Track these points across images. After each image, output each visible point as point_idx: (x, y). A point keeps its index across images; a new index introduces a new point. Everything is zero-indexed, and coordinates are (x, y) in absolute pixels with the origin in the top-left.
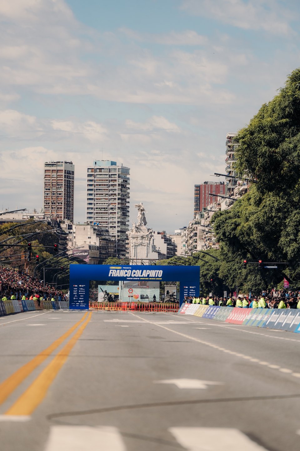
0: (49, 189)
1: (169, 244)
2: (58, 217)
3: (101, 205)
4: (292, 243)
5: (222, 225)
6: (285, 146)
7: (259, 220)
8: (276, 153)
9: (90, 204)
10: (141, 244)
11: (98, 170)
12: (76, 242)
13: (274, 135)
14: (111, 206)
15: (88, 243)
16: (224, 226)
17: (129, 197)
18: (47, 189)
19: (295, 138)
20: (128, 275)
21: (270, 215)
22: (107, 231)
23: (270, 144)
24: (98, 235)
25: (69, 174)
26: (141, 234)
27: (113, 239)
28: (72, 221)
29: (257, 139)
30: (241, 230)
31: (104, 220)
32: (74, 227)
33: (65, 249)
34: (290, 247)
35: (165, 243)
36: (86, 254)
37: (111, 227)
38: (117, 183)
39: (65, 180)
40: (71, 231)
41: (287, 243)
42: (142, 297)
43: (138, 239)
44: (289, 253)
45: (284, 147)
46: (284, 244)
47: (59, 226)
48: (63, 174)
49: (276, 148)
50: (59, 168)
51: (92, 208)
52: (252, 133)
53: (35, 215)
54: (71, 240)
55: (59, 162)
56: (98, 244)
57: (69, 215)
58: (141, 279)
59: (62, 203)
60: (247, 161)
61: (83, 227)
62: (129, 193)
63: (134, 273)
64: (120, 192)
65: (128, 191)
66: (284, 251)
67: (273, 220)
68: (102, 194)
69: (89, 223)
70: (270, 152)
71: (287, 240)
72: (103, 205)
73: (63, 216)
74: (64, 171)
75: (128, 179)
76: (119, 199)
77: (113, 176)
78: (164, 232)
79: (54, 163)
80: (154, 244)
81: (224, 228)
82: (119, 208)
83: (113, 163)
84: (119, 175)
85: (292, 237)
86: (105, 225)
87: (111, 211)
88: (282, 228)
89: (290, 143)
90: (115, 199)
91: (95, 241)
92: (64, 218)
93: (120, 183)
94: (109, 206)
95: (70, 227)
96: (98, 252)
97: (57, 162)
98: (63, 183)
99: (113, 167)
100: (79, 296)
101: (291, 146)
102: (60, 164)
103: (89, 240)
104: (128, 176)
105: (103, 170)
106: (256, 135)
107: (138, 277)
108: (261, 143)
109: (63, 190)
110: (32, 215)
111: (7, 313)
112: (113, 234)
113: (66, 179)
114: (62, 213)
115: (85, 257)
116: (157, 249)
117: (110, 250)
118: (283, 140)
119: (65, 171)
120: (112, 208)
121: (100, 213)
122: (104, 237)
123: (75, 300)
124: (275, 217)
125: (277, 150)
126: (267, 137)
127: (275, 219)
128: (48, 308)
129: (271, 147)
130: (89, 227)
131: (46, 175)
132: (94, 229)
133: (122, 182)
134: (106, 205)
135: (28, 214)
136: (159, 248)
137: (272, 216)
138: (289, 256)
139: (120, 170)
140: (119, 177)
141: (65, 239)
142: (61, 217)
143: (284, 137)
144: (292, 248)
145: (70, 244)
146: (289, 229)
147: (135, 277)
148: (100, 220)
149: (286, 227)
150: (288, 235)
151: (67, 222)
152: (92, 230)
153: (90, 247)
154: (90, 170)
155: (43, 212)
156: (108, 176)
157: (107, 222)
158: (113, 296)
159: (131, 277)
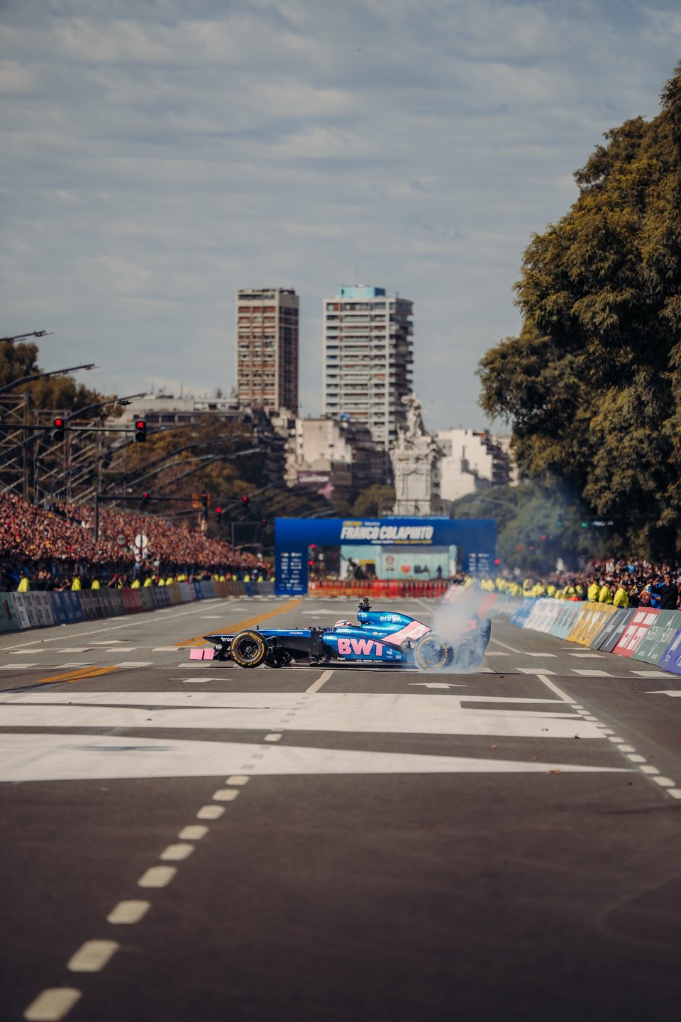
0: (248, 347)
1: (495, 457)
2: (267, 404)
3: (353, 377)
4: (604, 493)
5: (527, 453)
6: (547, 373)
7: (553, 458)
8: (536, 383)
9: (333, 376)
10: (415, 472)
11: (348, 307)
12: (303, 456)
13: (534, 358)
14: (375, 381)
15: (328, 457)
16: (530, 454)
17: (411, 362)
18: (243, 347)
19: (562, 362)
20: (374, 536)
21: (570, 450)
22: (368, 432)
23: (528, 371)
24: (348, 441)
25: (289, 316)
26: (414, 452)
27: (379, 448)
28: (295, 412)
29: (511, 365)
30: (536, 471)
31: (361, 409)
32: (299, 423)
33: (282, 470)
34: (600, 499)
35: (488, 454)
36: (325, 479)
37: (376, 424)
38: (386, 333)
39: (280, 328)
40: (293, 432)
41: (596, 492)
42: (418, 570)
43: (410, 462)
44: (600, 507)
45: (547, 375)
46: (592, 495)
47: (269, 423)
48: (276, 314)
49: (537, 376)
50: (267, 303)
51: (336, 385)
52: (504, 356)
53: (219, 402)
54: (292, 451)
55: (267, 290)
56: (348, 459)
57: (290, 400)
58: (397, 542)
59: (273, 375)
60: (496, 394)
61: (316, 424)
62: (411, 353)
63: (385, 533)
64: (393, 351)
65: (411, 348)
66: (592, 505)
67: (574, 457)
68: (356, 356)
69: (329, 415)
70: (528, 382)
71: (596, 487)
72: (359, 377)
73: (277, 402)
74: (277, 310)
75: (411, 323)
76: (391, 365)
77: (378, 319)
78: (487, 432)
79: (258, 291)
80: (467, 457)
81: (530, 457)
82: (391, 384)
83: (380, 292)
84: (391, 315)
85: (603, 483)
86: (362, 420)
87: (375, 391)
88: (589, 469)
89: (555, 369)
90: (383, 366)
91: (343, 453)
92: (280, 405)
93: (393, 333)
94: (370, 379)
95: (291, 424)
96: (349, 475)
97: (264, 291)
98: (277, 335)
99: (380, 299)
100: (290, 571)
101: (557, 373)
102: (269, 294)
103: (330, 451)
104: (410, 318)
105: (358, 307)
106: (509, 358)
107: (391, 539)
108: (516, 369)
109: (276, 348)
110: (213, 401)
111: (173, 602)
112: (379, 437)
113: (284, 325)
114: (274, 396)
115: (323, 485)
116: (472, 467)
117: (373, 471)
118: (546, 366)
119: (281, 308)
120: (377, 385)
121: (352, 395)
122: (361, 445)
123: (286, 579)
124: (579, 453)
125: (539, 379)
126: (524, 362)
127: (578, 457)
128: (237, 594)
129: (530, 375)
130: (330, 423)
131: (241, 318)
132: (342, 429)
133: (397, 331)
134: (364, 377)
135: (204, 401)
136: (476, 465)
137: (573, 451)
138: (599, 512)
139: (394, 306)
140: (391, 320)
141: (281, 449)
142: (273, 404)
143: (547, 361)
144: (603, 500)
145: (291, 459)
146: (598, 471)
147: (386, 539)
148: (352, 409)
149: (594, 467)
150: (597, 480)
151: (285, 415)
152: (337, 431)
153: (332, 464)
154: (331, 307)
155: (235, 394)
156: (368, 319)
157: (366, 414)
158: (364, 569)
159: (379, 539)
